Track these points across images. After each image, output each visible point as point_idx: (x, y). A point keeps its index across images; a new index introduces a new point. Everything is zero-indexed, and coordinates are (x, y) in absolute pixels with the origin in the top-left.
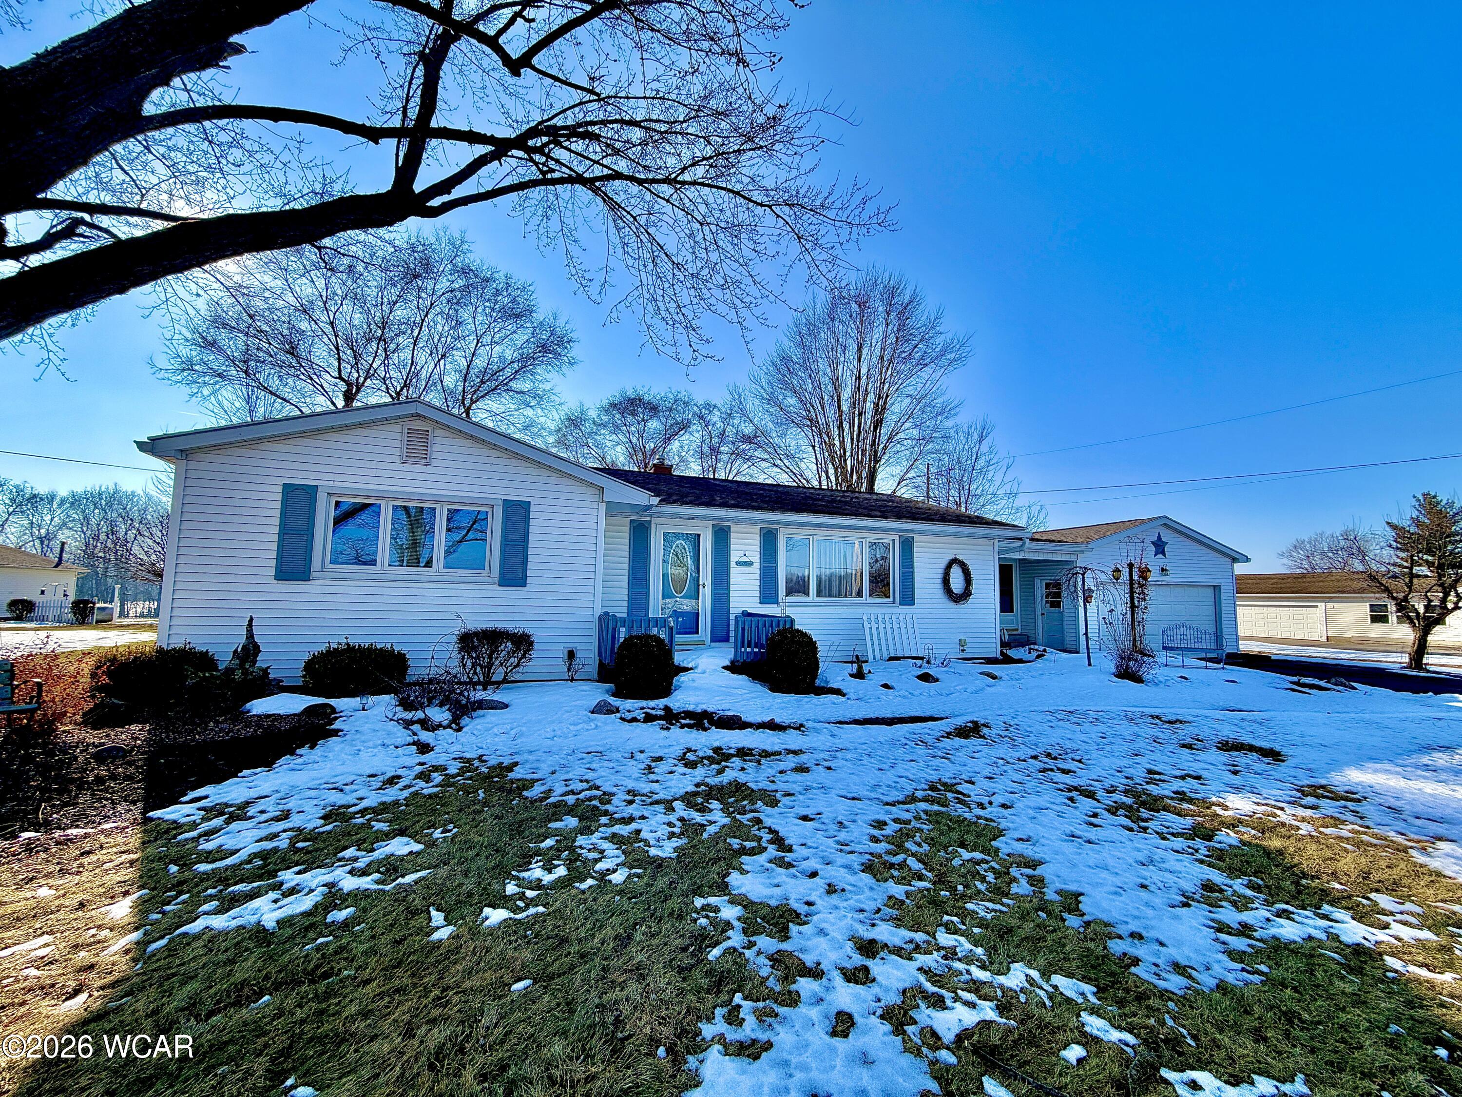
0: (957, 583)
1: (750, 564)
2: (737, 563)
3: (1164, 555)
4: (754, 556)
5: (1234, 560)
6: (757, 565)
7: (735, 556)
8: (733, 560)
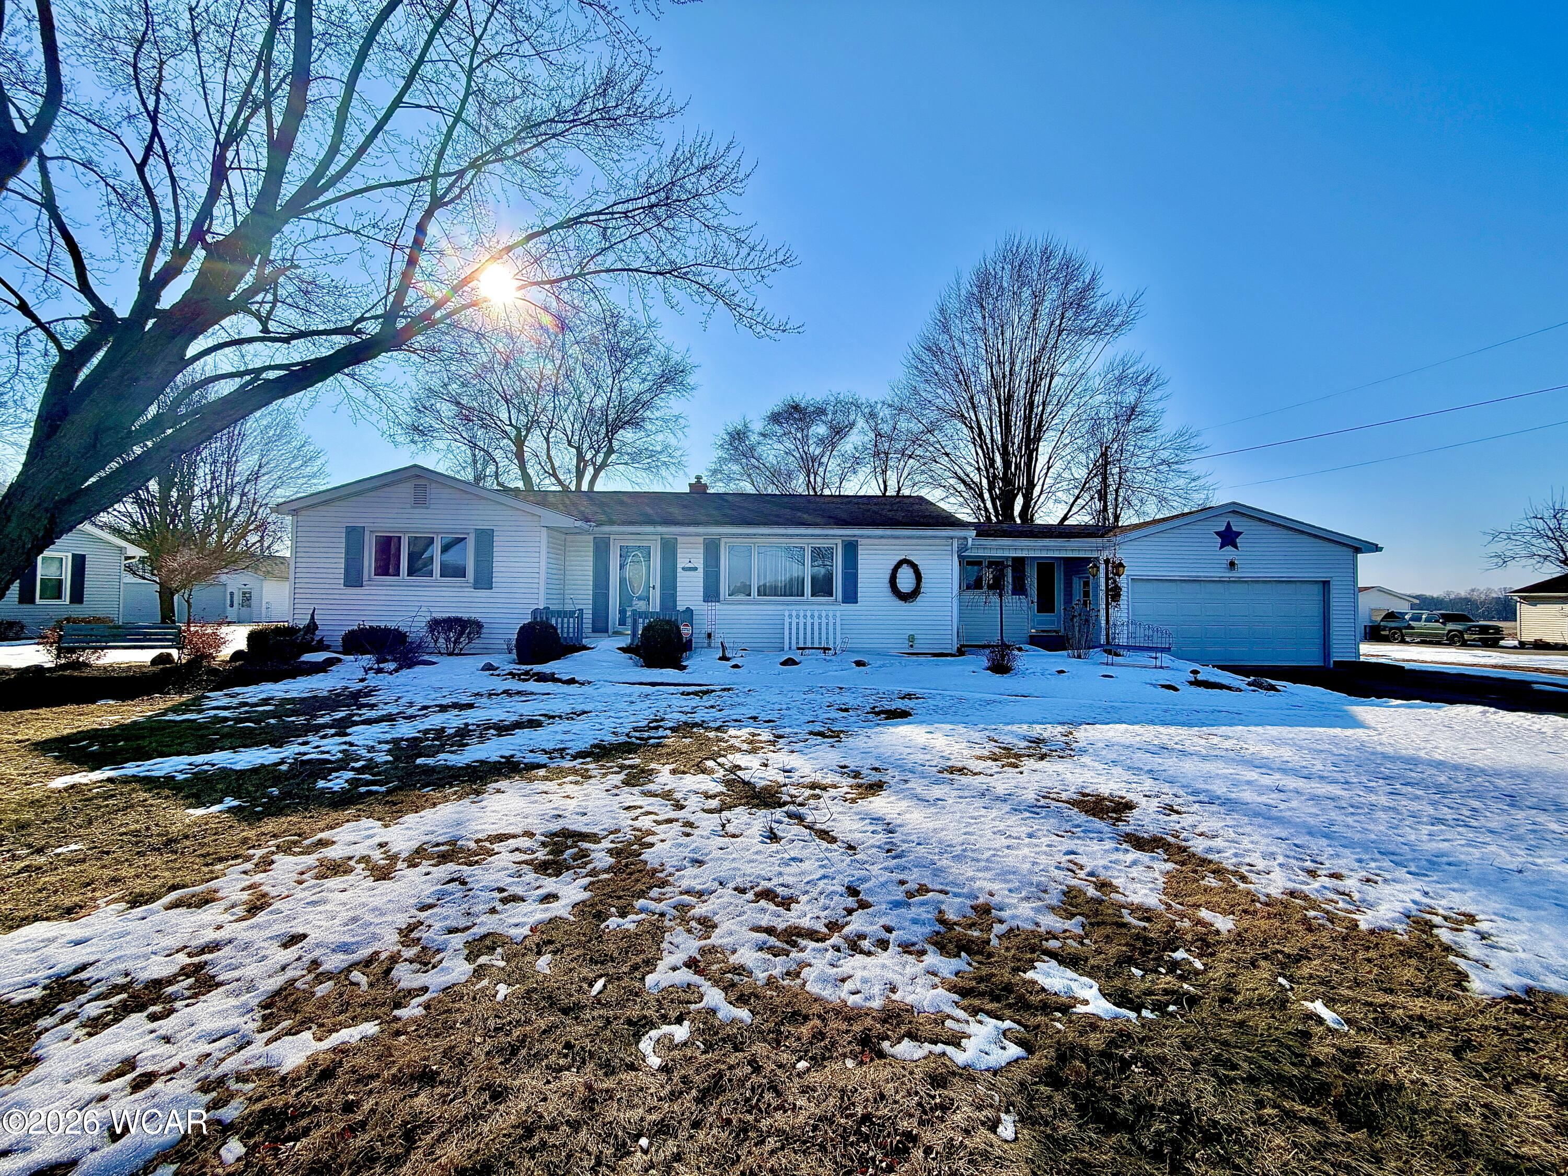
0: (906, 581)
1: (695, 569)
2: (683, 569)
3: (1236, 547)
4: (699, 563)
5: (1358, 550)
6: (701, 570)
7: (681, 562)
8: (680, 566)
